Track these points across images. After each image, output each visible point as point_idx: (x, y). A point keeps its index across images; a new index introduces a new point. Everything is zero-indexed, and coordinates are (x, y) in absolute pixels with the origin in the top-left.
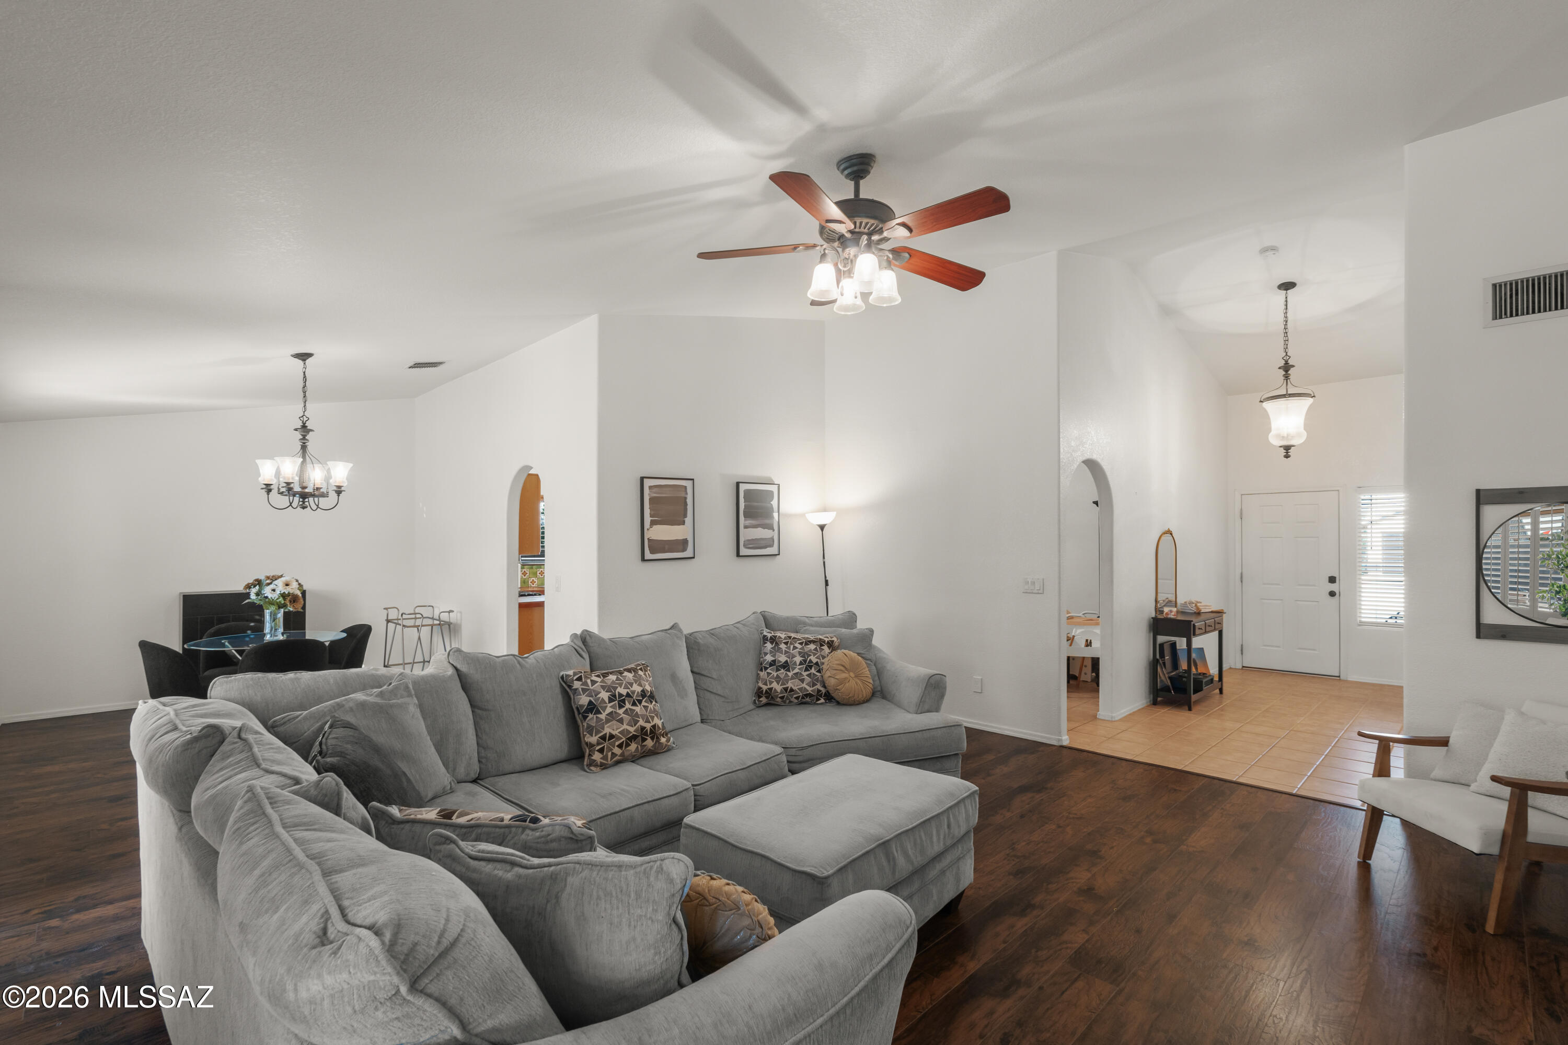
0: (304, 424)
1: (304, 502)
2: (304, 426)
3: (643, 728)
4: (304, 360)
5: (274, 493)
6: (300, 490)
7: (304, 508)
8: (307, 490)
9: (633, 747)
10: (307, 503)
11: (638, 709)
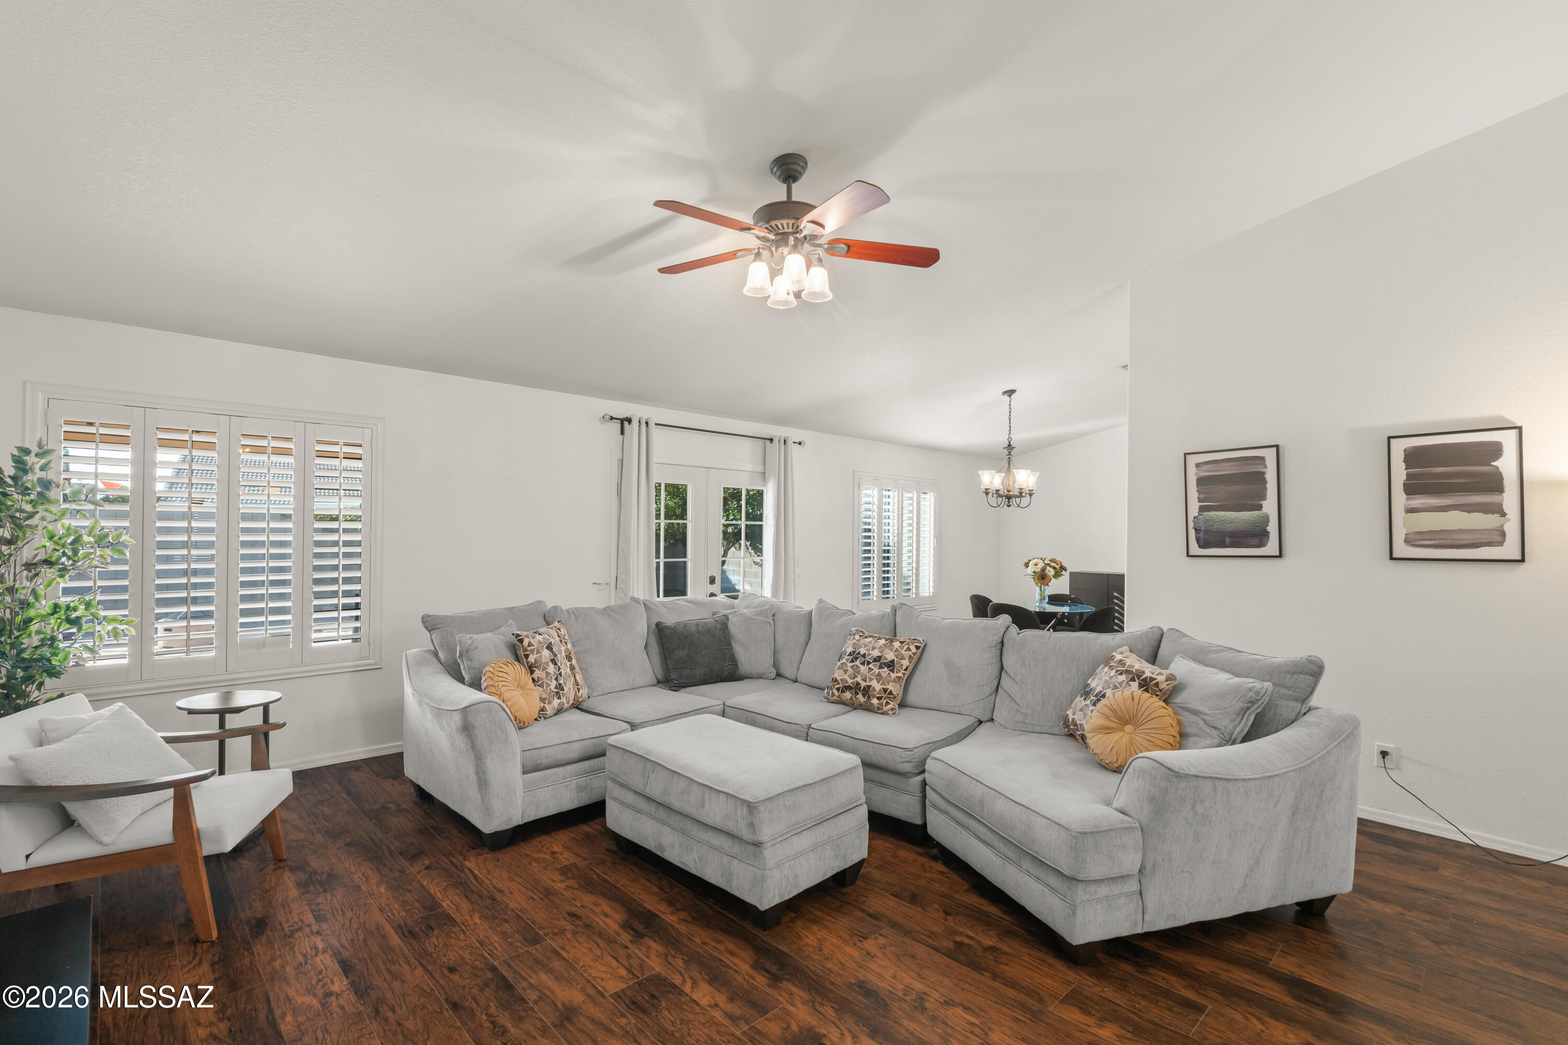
0: (1010, 443)
1: (1009, 502)
2: (1009, 445)
3: (858, 684)
4: (1010, 396)
5: (990, 495)
6: (1006, 493)
7: (1009, 506)
8: (1011, 493)
9: (848, 695)
10: (1011, 503)
11: (863, 669)
